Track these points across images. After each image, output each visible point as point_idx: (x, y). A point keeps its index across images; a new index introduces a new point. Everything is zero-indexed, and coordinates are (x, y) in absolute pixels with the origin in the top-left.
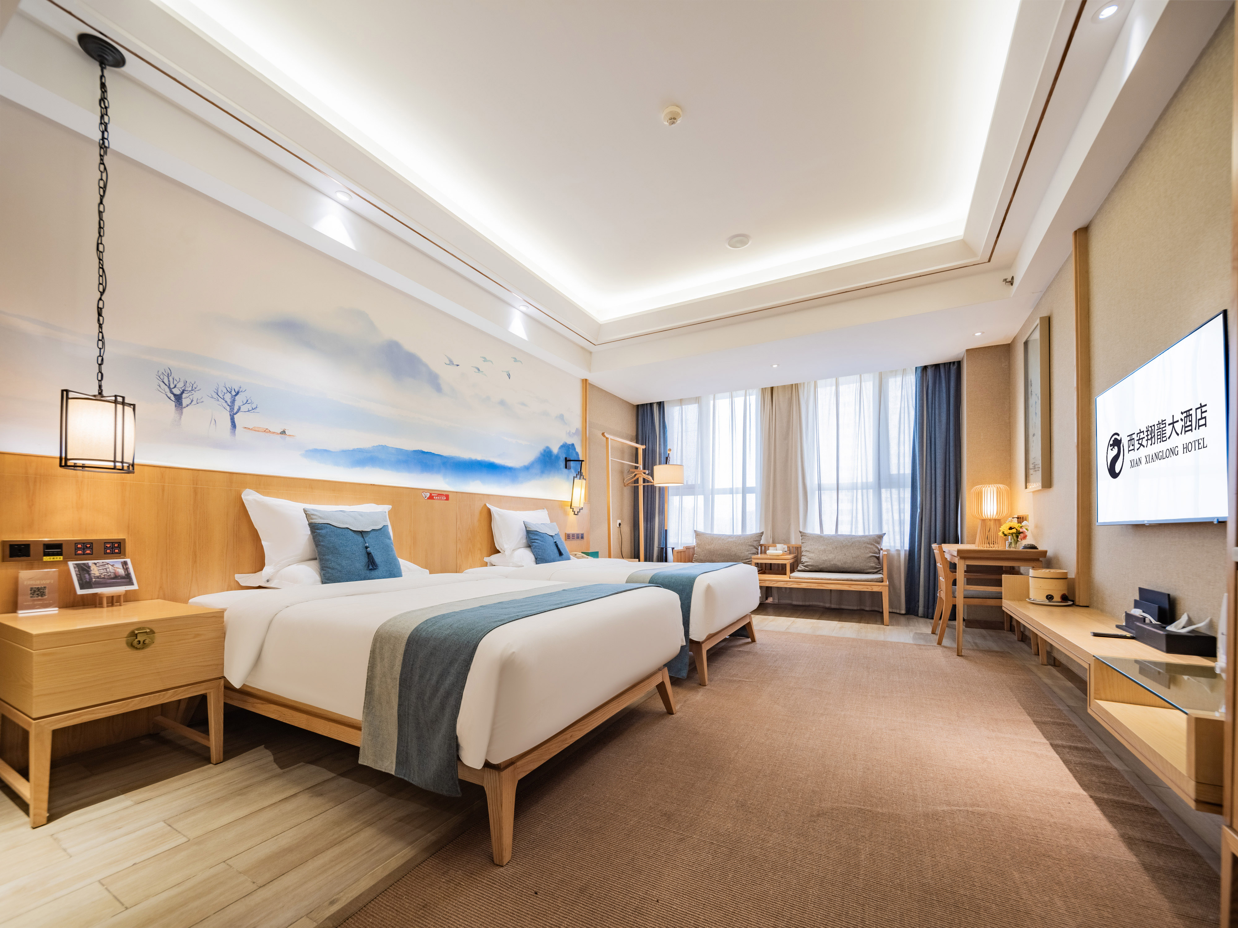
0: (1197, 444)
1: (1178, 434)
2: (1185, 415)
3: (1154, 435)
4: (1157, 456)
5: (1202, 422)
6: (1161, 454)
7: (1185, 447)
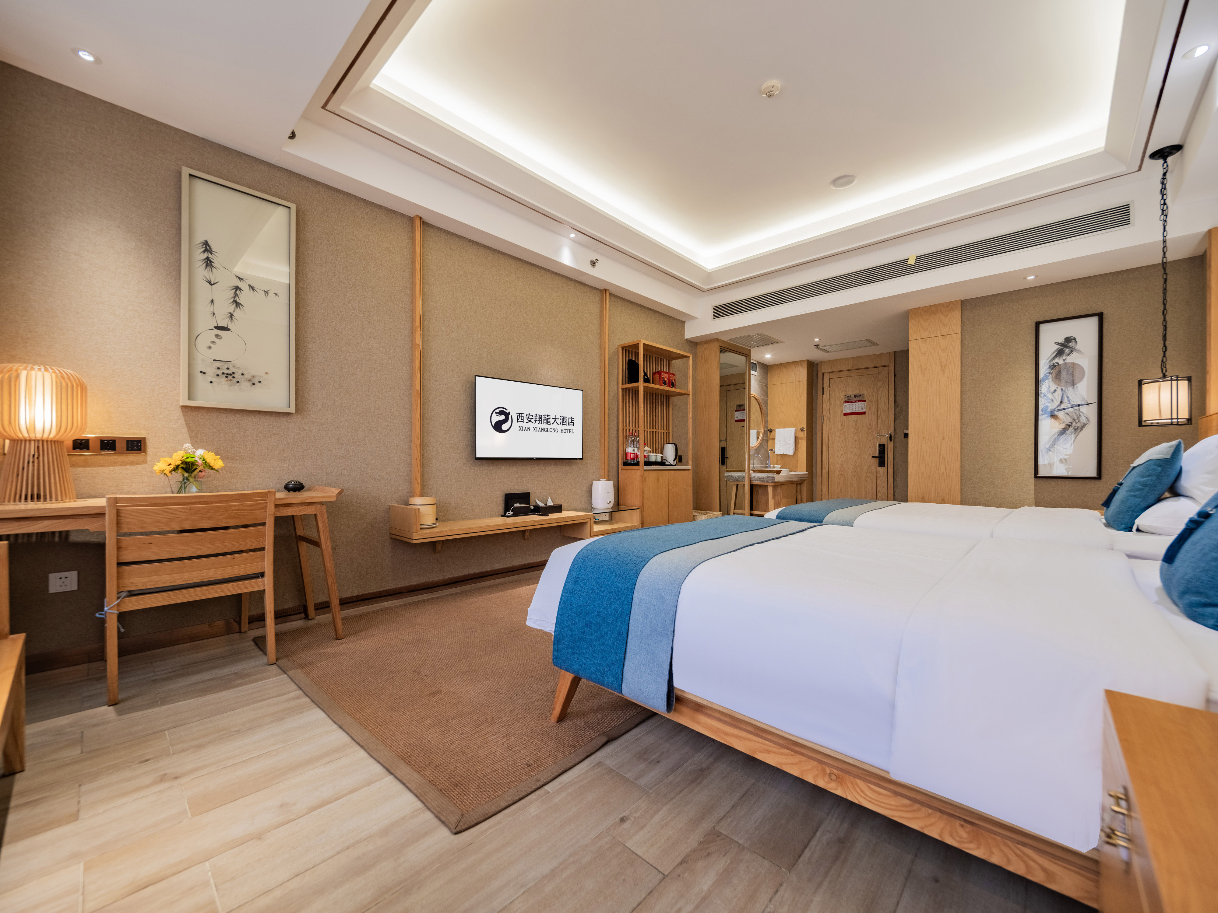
0: (569, 431)
1: (558, 424)
2: (563, 418)
3: (541, 420)
4: (543, 430)
5: (571, 424)
6: (545, 429)
7: (562, 430)
